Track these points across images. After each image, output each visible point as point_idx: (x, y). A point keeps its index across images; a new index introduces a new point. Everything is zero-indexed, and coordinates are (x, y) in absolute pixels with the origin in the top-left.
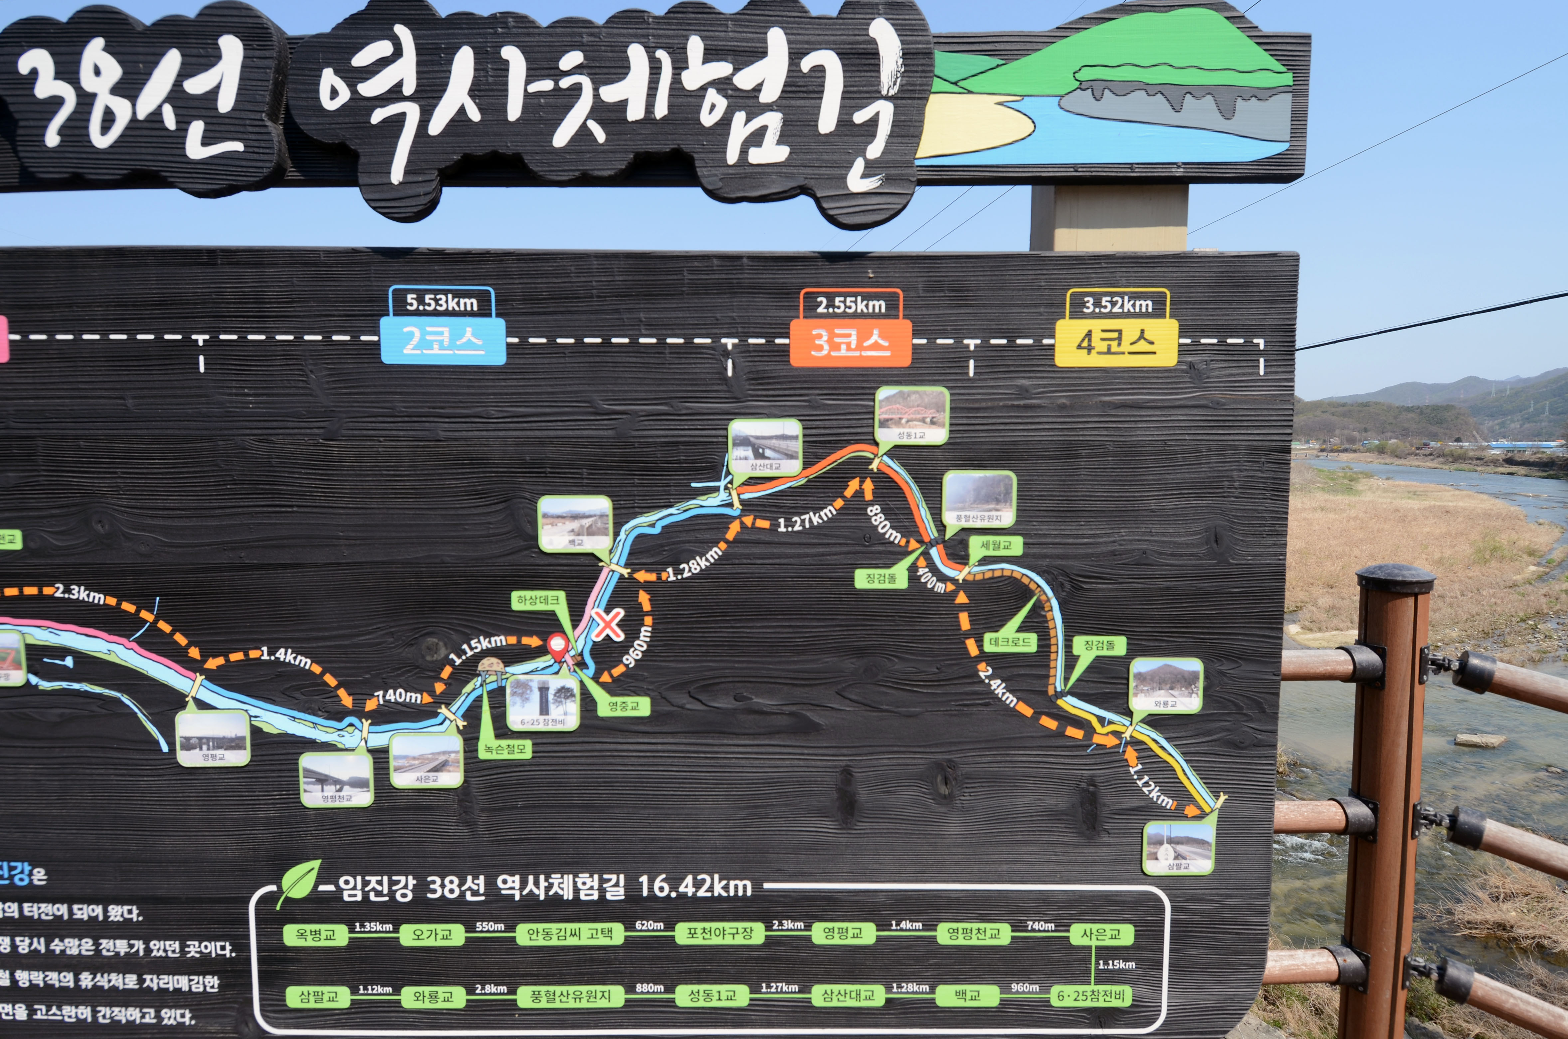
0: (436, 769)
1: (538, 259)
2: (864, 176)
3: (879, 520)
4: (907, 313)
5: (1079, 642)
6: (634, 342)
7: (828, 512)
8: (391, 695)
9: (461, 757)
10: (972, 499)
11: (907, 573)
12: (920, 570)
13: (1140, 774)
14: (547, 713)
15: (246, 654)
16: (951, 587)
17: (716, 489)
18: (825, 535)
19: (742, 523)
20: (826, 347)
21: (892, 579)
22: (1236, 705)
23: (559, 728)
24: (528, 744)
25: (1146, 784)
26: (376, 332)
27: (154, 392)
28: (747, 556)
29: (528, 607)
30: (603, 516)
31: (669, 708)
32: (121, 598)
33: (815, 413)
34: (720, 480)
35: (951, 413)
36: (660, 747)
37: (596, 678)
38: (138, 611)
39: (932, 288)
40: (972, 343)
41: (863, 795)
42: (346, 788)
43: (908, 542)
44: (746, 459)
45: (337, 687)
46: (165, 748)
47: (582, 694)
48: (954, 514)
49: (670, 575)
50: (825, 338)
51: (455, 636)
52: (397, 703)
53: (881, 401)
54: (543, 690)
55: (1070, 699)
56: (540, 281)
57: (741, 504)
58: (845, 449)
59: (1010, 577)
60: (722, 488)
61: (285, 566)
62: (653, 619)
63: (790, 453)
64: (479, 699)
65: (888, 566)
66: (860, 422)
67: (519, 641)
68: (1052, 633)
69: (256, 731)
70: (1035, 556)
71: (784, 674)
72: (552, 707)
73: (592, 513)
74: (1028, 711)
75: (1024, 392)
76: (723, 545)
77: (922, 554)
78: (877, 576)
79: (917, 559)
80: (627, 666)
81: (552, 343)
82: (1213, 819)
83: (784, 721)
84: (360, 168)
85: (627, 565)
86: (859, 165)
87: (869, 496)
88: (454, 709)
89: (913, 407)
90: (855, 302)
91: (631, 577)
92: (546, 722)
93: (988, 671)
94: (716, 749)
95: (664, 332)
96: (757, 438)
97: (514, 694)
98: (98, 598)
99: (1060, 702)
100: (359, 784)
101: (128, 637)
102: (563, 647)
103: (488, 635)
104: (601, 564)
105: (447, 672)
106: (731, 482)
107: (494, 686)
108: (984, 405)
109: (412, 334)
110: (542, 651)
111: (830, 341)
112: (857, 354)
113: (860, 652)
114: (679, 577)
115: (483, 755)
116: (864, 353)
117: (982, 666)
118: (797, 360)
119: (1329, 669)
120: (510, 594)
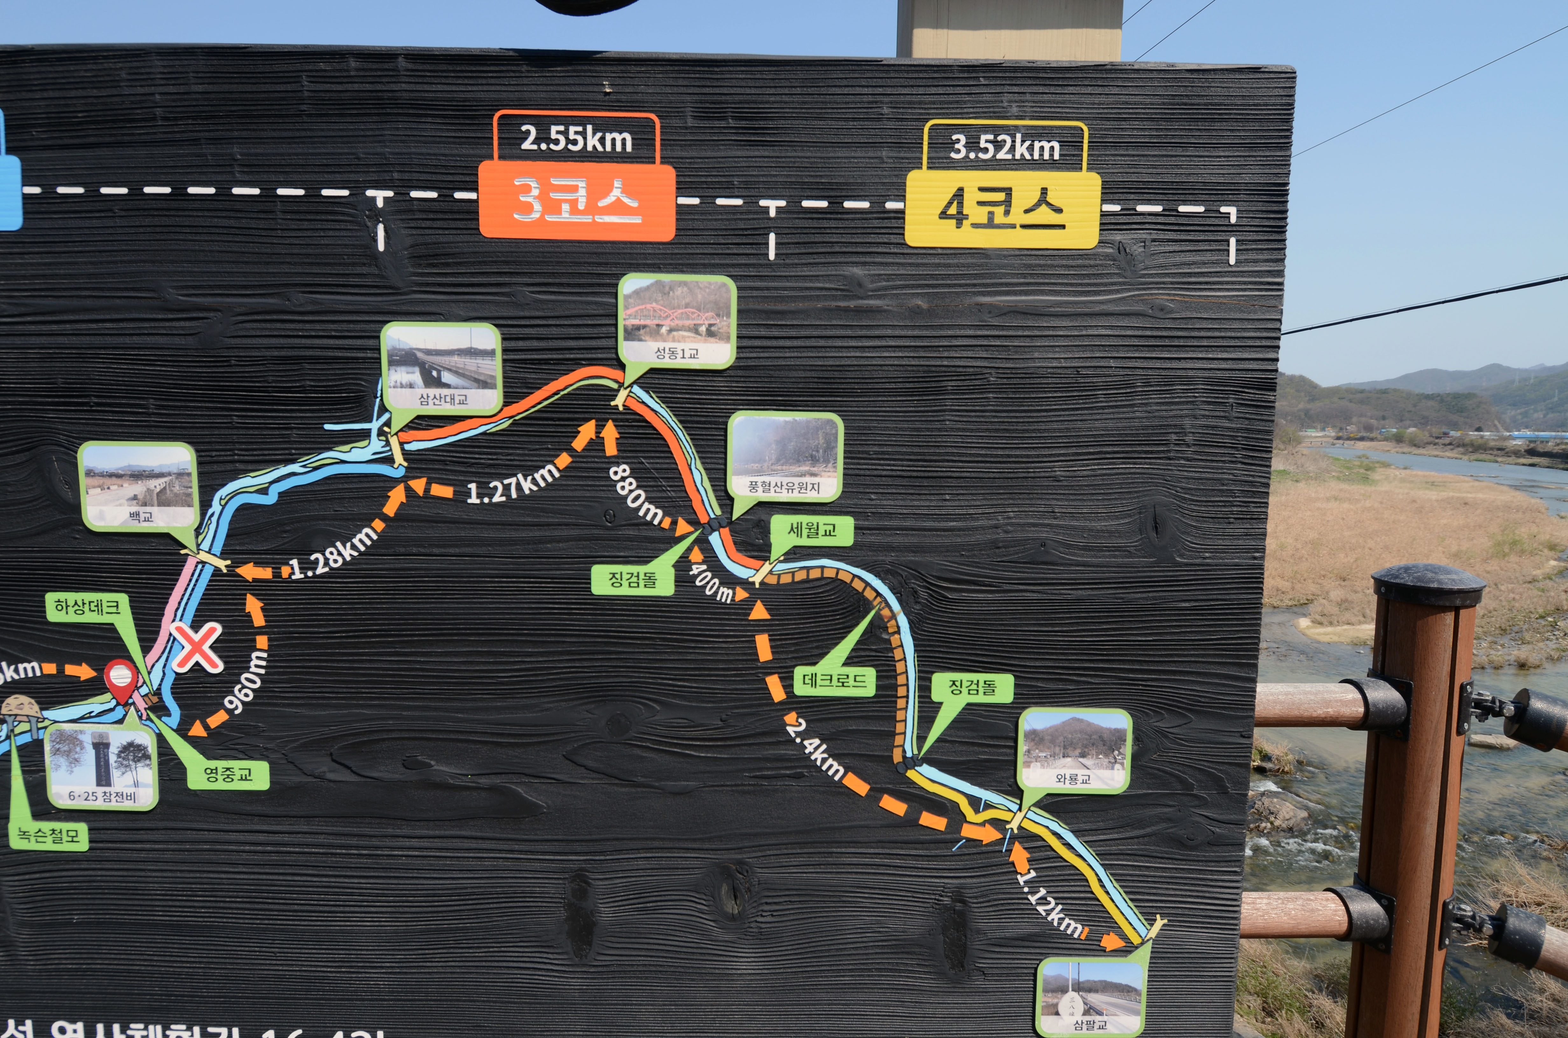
1: (70, 59)
3: (628, 488)
4: (669, 153)
5: (941, 682)
6: (224, 194)
7: (546, 474)
10: (774, 457)
11: (673, 571)
12: (694, 567)
13: (1034, 885)
14: (109, 784)
16: (742, 594)
17: (365, 435)
18: (543, 510)
19: (409, 490)
20: (537, 207)
21: (651, 580)
22: (1182, 781)
23: (127, 806)
24: (82, 828)
25: (1043, 901)
28: (419, 542)
29: (71, 618)
30: (182, 475)
31: (299, 779)
33: (522, 314)
34: (371, 421)
35: (739, 318)
37: (182, 731)
39: (707, 113)
40: (772, 205)
41: (606, 913)
43: (674, 523)
44: (411, 386)
47: (160, 755)
48: (746, 480)
49: (293, 570)
50: (535, 192)
53: (627, 297)
54: (101, 747)
55: (926, 769)
56: (73, 93)
57: (405, 460)
58: (572, 375)
59: (835, 580)
60: (374, 433)
62: (269, 640)
63: (482, 378)
64: (6, 757)
65: (645, 560)
66: (596, 330)
67: (61, 671)
68: (900, 667)
70: (872, 547)
71: (481, 728)
72: (115, 774)
73: (164, 470)
74: (861, 787)
75: (854, 288)
76: (379, 525)
77: (696, 541)
78: (625, 577)
79: (689, 549)
80: (230, 712)
81: (93, 194)
82: (1144, 955)
83: (481, 800)
85: (223, 555)
87: (611, 449)
89: (679, 307)
90: (583, 134)
91: (232, 573)
92: (107, 797)
93: (800, 724)
94: (375, 842)
95: (273, 178)
96: (428, 352)
97: (56, 752)
99: (911, 774)
102: (129, 680)
103: (13, 660)
104: (183, 552)
106: (388, 424)
107: (26, 738)
108: (792, 306)
110: (97, 686)
111: (543, 197)
112: (588, 219)
114: (310, 574)
115: (16, 842)
116: (598, 219)
117: (791, 717)
118: (490, 226)
119: (1331, 711)
120: (43, 597)
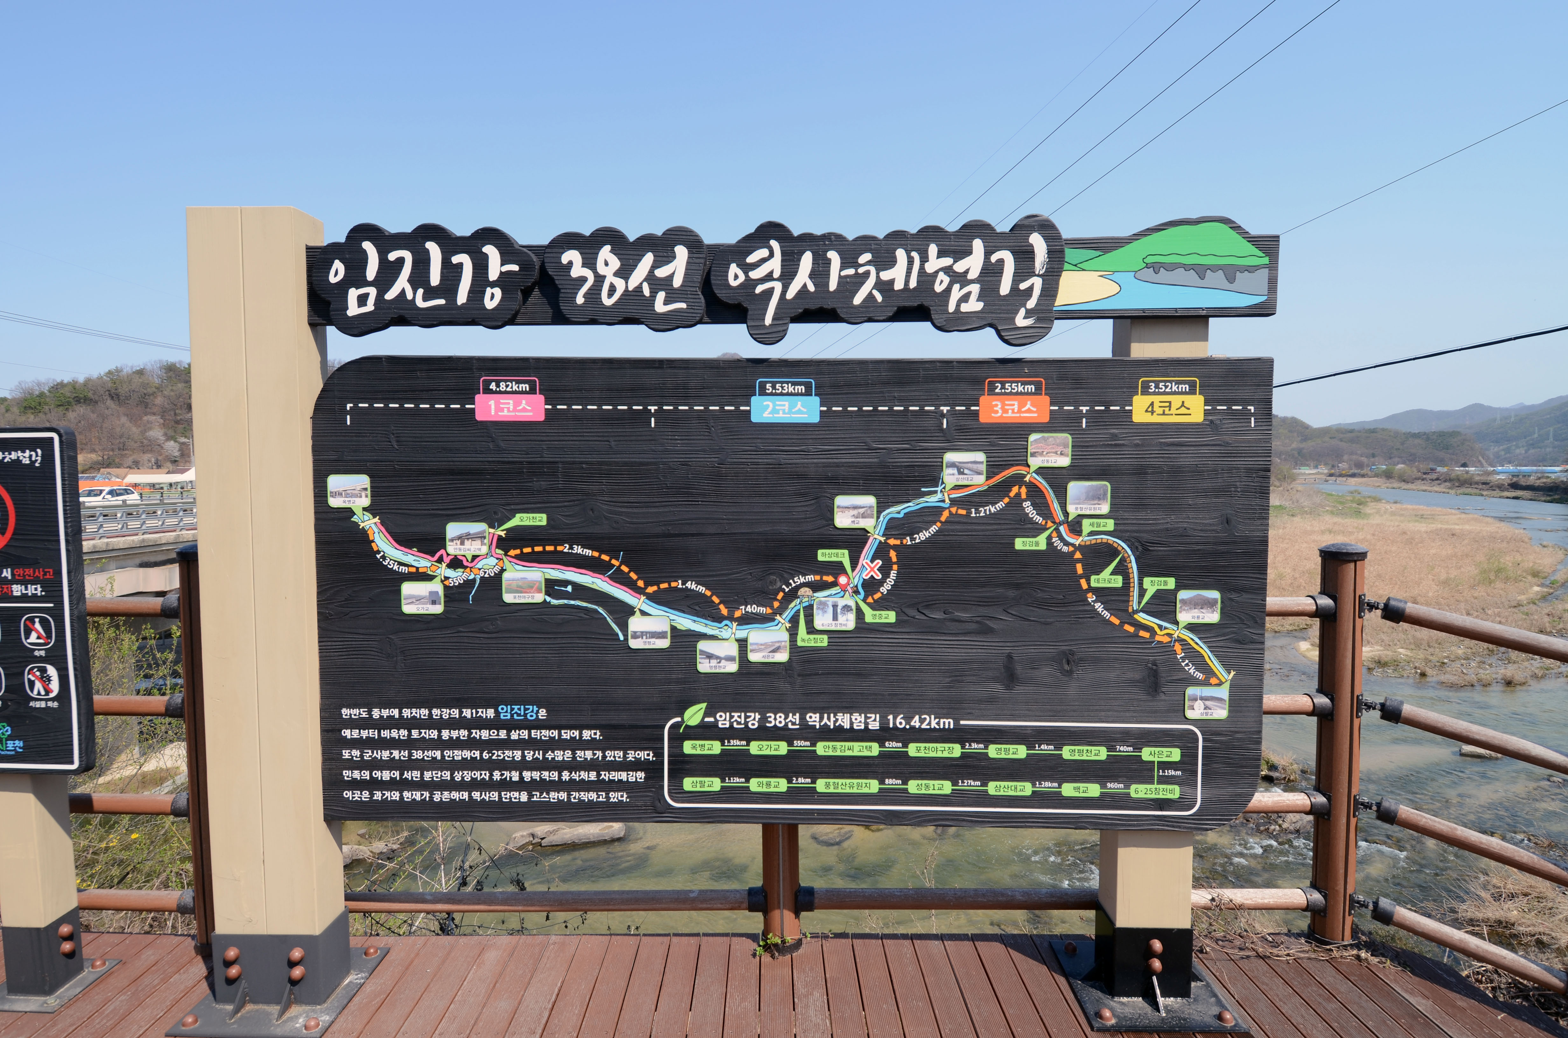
0: (773, 651)
1: (839, 364)
2: (1025, 318)
3: (1029, 510)
4: (1047, 392)
5: (1147, 581)
6: (891, 409)
7: (1000, 505)
8: (749, 609)
9: (788, 644)
10: (1084, 498)
11: (1046, 540)
12: (1054, 539)
13: (1183, 658)
14: (837, 620)
15: (670, 585)
16: (1071, 549)
17: (936, 492)
18: (998, 518)
19: (950, 511)
20: (1000, 411)
21: (1037, 544)
22: (1240, 618)
23: (844, 628)
24: (825, 637)
25: (1187, 665)
26: (749, 404)
27: (626, 438)
28: (953, 530)
29: (827, 559)
30: (871, 507)
31: (906, 618)
32: (601, 552)
33: (993, 449)
34: (938, 487)
35: (1072, 448)
36: (901, 641)
37: (864, 600)
38: (610, 560)
39: (1061, 378)
40: (1084, 409)
41: (1019, 669)
42: (723, 661)
43: (1046, 522)
44: (953, 474)
45: (719, 603)
46: (622, 638)
47: (856, 609)
48: (1074, 506)
49: (908, 541)
50: (1000, 406)
51: (786, 575)
52: (752, 613)
53: (1031, 442)
54: (835, 606)
55: (1141, 614)
56: (840, 375)
57: (949, 501)
58: (1010, 469)
59: (1107, 543)
60: (939, 491)
61: (693, 535)
62: (898, 566)
63: (979, 471)
64: (798, 611)
65: (1035, 536)
66: (1019, 454)
67: (821, 578)
68: (1131, 576)
69: (673, 629)
70: (1121, 531)
71: (973, 599)
72: (840, 616)
73: (865, 505)
74: (1116, 621)
75: (1114, 437)
76: (939, 524)
77: (1055, 529)
78: (1028, 542)
79: (1052, 532)
80: (882, 593)
81: (845, 410)
82: (1227, 686)
83: (973, 626)
84: (749, 317)
85: (883, 535)
86: (1022, 312)
87: (1024, 496)
88: (784, 617)
89: (1050, 445)
90: (1017, 386)
91: (886, 542)
92: (836, 625)
93: (1093, 597)
94: (933, 642)
95: (907, 404)
96: (960, 463)
97: (818, 608)
98: (588, 552)
99: (1135, 616)
100: (730, 659)
101: (604, 574)
102: (846, 582)
103: (804, 575)
104: (868, 535)
105: (780, 596)
106: (944, 488)
107: (807, 604)
108: (1091, 444)
109: (768, 406)
110: (835, 584)
111: (1002, 408)
112: (1018, 415)
113: (1017, 586)
114: (913, 542)
115: (800, 643)
116: (1022, 415)
117: (1090, 595)
118: (983, 419)
119: (1301, 608)
120: (817, 551)
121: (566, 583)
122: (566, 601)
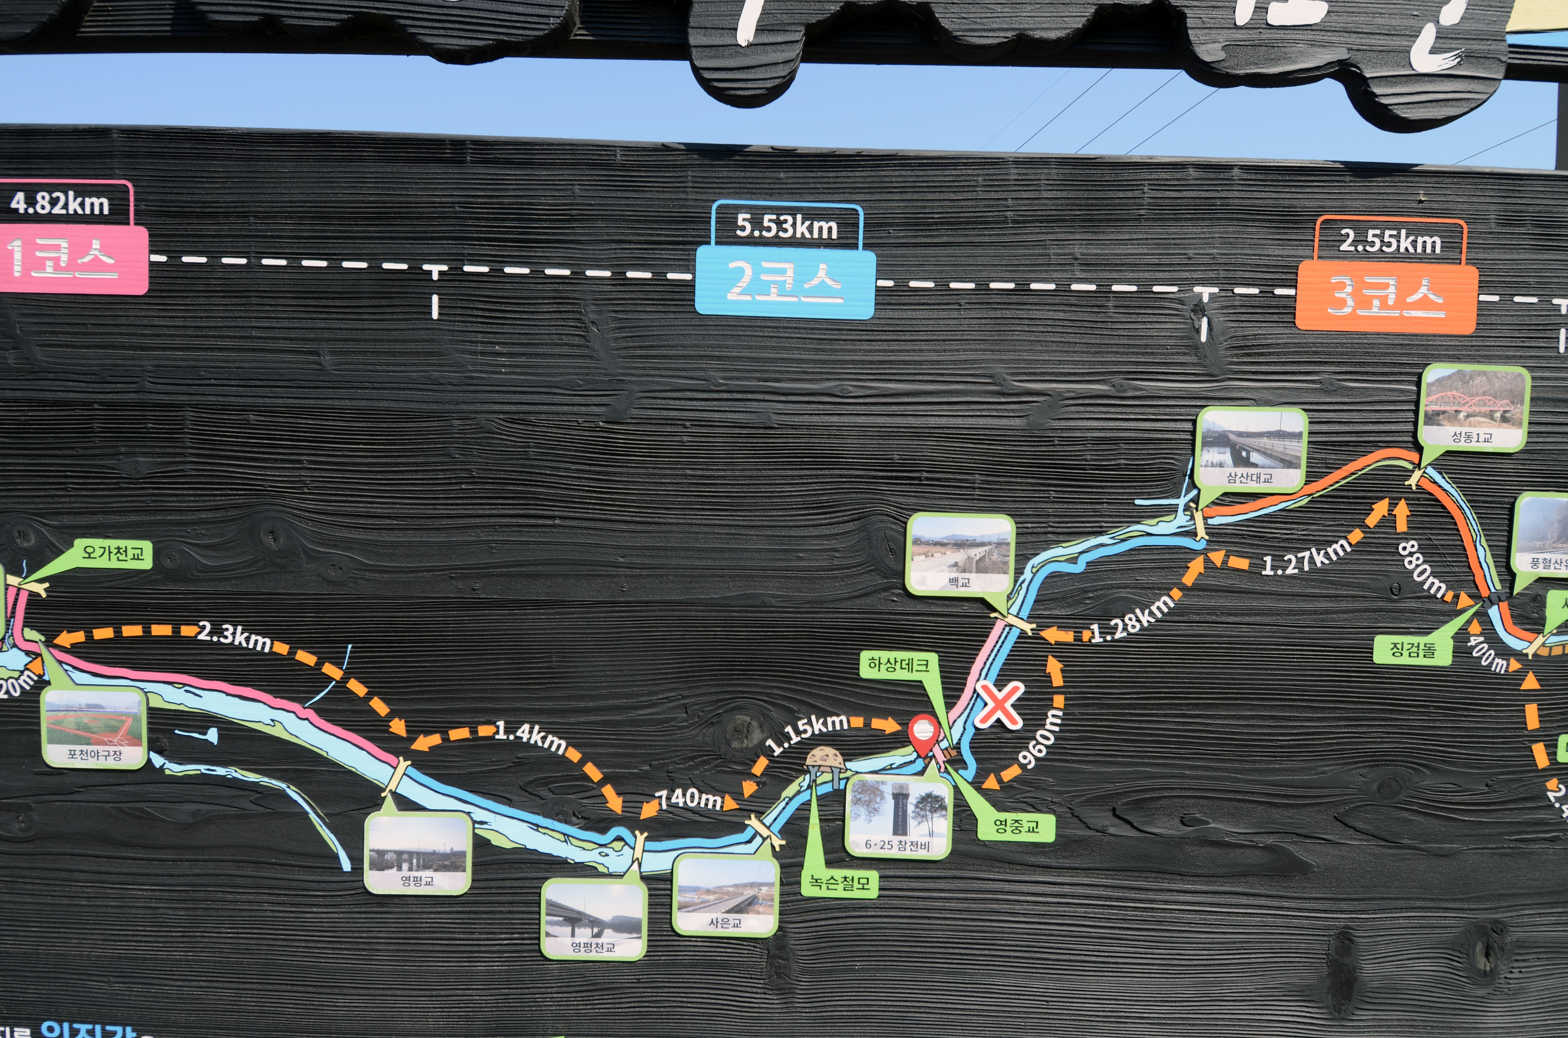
0: (739, 909)
1: (931, 165)
2: (1433, 51)
3: (1415, 563)
4: (1471, 256)
6: (1063, 289)
7: (1337, 549)
8: (678, 797)
9: (776, 891)
10: (1556, 535)
11: (1452, 642)
12: (1472, 639)
14: (905, 833)
15: (474, 732)
16: (1515, 665)
17: (1172, 510)
18: (1332, 583)
19: (1207, 561)
20: (1350, 302)
21: (1430, 651)
23: (921, 854)
24: (874, 876)
26: (689, 265)
27: (364, 346)
28: (1212, 611)
29: (883, 675)
30: (1001, 544)
31: (1083, 832)
32: (296, 644)
33: (1328, 400)
34: (1179, 497)
35: (1531, 406)
36: (1067, 890)
37: (977, 784)
38: (319, 664)
39: (1506, 221)
40: (1564, 304)
41: (1369, 969)
42: (608, 932)
43: (1457, 597)
44: (1221, 465)
45: (602, 783)
46: (347, 866)
47: (956, 806)
48: (1529, 557)
49: (1094, 634)
50: (1349, 289)
51: (775, 713)
52: (686, 808)
53: (1429, 385)
54: (900, 798)
56: (930, 196)
57: (1207, 533)
58: (1371, 455)
60: (1181, 508)
61: (537, 604)
62: (1066, 699)
63: (1287, 458)
64: (805, 807)
65: (1426, 632)
66: (1394, 415)
67: (867, 724)
69: (481, 844)
71: (1258, 788)
72: (912, 823)
73: (986, 540)
76: (1176, 593)
77: (1476, 614)
78: (1406, 647)
79: (1469, 622)
80: (1023, 767)
81: (942, 289)
83: (1253, 857)
84: (692, 21)
85: (1031, 618)
86: (1429, 34)
87: (1402, 526)
88: (768, 820)
89: (1477, 395)
90: (1398, 237)
91: (1036, 637)
92: (902, 846)
93: (1560, 790)
95: (1107, 275)
96: (1240, 434)
97: (857, 802)
98: (261, 643)
100: (627, 926)
101: (302, 701)
102: (931, 735)
103: (823, 714)
104: (993, 615)
105: (761, 765)
106: (1196, 500)
107: (828, 788)
109: (741, 271)
110: (901, 739)
111: (1356, 294)
112: (1396, 313)
113: (1376, 760)
114: (1109, 638)
115: (807, 890)
116: (1406, 313)
117: (1552, 784)
118: (1305, 319)
120: (859, 654)
121: (205, 720)
122: (203, 768)
